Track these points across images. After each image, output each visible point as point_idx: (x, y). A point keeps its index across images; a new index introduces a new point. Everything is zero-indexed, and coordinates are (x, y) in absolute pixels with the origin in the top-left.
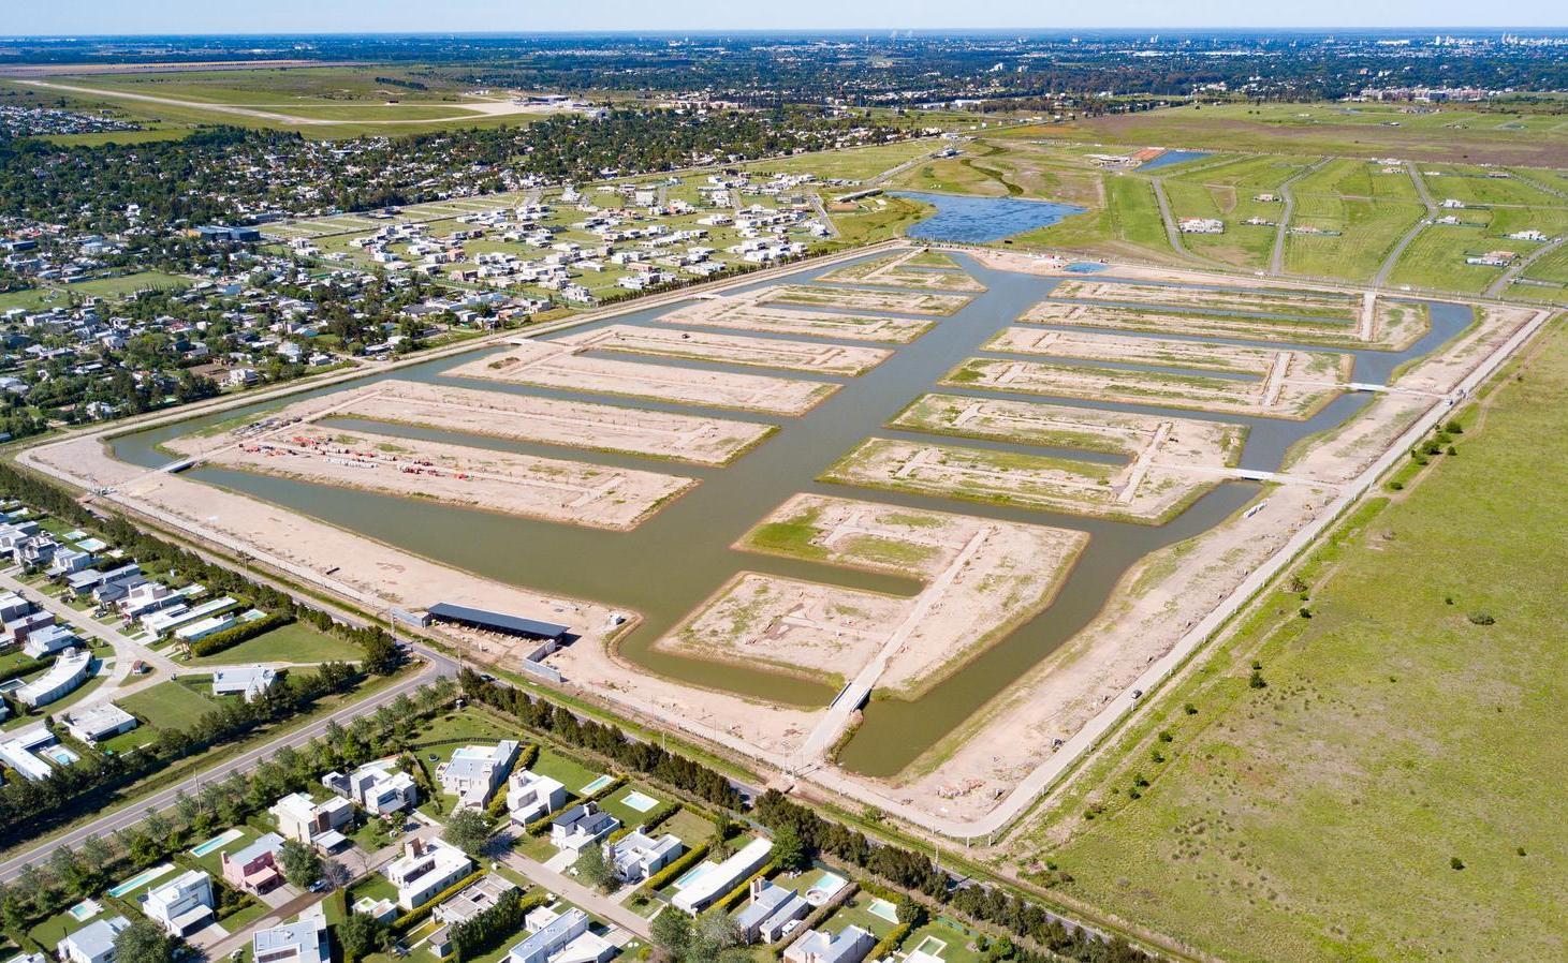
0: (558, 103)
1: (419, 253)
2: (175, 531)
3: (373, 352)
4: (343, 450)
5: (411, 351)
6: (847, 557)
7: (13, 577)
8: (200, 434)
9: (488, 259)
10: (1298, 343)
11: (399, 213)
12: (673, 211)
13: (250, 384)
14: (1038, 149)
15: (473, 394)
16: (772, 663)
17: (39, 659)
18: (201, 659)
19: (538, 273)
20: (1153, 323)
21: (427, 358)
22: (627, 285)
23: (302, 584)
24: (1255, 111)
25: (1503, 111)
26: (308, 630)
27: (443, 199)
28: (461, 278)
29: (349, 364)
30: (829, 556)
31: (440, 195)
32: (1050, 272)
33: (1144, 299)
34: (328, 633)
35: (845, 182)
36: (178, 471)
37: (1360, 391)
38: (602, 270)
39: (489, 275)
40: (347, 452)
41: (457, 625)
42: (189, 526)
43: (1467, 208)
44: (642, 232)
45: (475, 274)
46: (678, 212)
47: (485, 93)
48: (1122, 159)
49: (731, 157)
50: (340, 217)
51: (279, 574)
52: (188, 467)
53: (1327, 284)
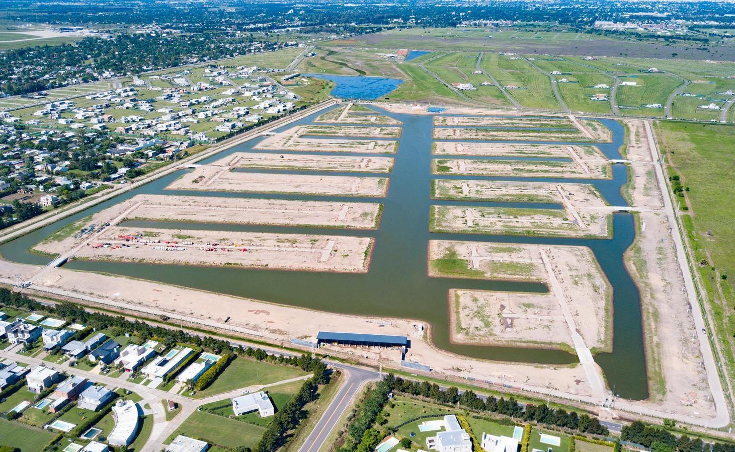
0: (79, 31)
1: (83, 118)
2: (99, 306)
3: (115, 179)
4: (157, 241)
5: (136, 176)
6: (495, 274)
7: (17, 353)
8: (54, 239)
9: (129, 119)
10: (567, 142)
11: (46, 95)
12: (204, 88)
13: (56, 204)
14: (349, 51)
15: (197, 199)
16: (524, 342)
17: (97, 410)
18: (203, 392)
19: (167, 126)
20: (496, 136)
21: (149, 180)
22: (220, 130)
23: (215, 331)
24: (427, 31)
25: (526, 31)
26: (251, 362)
27: (65, 86)
28: (124, 131)
29: (105, 187)
30: (485, 275)
31: (64, 83)
32: (422, 113)
33: (479, 124)
34: (264, 361)
35: (276, 70)
36: (60, 265)
37: (617, 163)
38: (198, 122)
39: (138, 129)
40: (159, 242)
41: (336, 344)
42: (107, 301)
43: (562, 74)
44: (200, 100)
45: (131, 129)
46: (206, 88)
47: (29, 25)
48: (395, 55)
49: (206, 59)
50: (10, 98)
51: (195, 326)
52: (65, 262)
53: (546, 112)
